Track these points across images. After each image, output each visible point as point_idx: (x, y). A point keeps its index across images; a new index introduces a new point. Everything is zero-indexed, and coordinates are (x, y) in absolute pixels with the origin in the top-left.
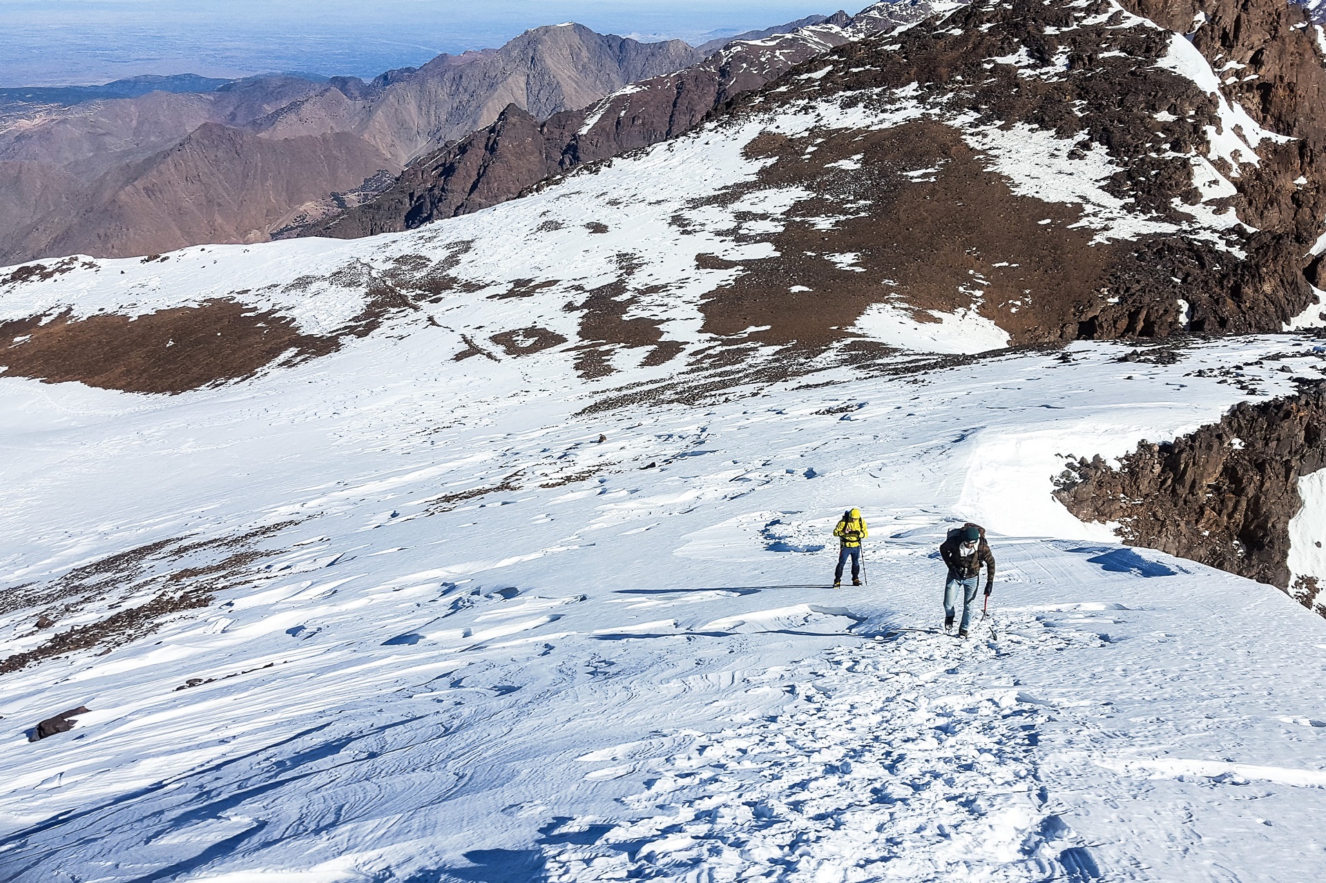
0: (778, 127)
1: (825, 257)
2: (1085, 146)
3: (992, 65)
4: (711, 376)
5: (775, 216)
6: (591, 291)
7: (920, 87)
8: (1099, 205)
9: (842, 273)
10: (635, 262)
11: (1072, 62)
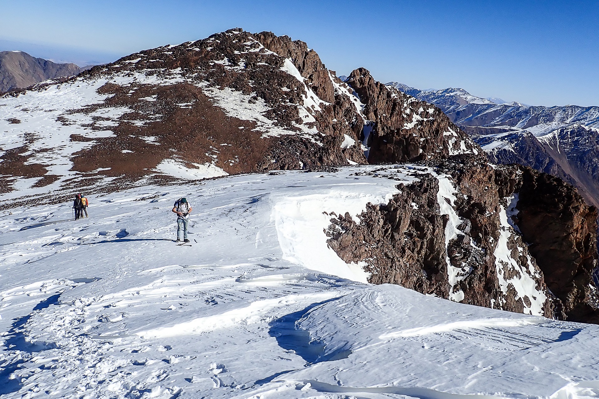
0: (115, 81)
1: (140, 138)
2: (255, 98)
3: (213, 64)
4: (74, 191)
5: (114, 119)
6: (6, 151)
7: (182, 70)
8: (263, 122)
9: (148, 145)
10: (34, 137)
11: (246, 65)
